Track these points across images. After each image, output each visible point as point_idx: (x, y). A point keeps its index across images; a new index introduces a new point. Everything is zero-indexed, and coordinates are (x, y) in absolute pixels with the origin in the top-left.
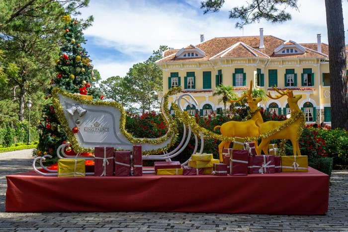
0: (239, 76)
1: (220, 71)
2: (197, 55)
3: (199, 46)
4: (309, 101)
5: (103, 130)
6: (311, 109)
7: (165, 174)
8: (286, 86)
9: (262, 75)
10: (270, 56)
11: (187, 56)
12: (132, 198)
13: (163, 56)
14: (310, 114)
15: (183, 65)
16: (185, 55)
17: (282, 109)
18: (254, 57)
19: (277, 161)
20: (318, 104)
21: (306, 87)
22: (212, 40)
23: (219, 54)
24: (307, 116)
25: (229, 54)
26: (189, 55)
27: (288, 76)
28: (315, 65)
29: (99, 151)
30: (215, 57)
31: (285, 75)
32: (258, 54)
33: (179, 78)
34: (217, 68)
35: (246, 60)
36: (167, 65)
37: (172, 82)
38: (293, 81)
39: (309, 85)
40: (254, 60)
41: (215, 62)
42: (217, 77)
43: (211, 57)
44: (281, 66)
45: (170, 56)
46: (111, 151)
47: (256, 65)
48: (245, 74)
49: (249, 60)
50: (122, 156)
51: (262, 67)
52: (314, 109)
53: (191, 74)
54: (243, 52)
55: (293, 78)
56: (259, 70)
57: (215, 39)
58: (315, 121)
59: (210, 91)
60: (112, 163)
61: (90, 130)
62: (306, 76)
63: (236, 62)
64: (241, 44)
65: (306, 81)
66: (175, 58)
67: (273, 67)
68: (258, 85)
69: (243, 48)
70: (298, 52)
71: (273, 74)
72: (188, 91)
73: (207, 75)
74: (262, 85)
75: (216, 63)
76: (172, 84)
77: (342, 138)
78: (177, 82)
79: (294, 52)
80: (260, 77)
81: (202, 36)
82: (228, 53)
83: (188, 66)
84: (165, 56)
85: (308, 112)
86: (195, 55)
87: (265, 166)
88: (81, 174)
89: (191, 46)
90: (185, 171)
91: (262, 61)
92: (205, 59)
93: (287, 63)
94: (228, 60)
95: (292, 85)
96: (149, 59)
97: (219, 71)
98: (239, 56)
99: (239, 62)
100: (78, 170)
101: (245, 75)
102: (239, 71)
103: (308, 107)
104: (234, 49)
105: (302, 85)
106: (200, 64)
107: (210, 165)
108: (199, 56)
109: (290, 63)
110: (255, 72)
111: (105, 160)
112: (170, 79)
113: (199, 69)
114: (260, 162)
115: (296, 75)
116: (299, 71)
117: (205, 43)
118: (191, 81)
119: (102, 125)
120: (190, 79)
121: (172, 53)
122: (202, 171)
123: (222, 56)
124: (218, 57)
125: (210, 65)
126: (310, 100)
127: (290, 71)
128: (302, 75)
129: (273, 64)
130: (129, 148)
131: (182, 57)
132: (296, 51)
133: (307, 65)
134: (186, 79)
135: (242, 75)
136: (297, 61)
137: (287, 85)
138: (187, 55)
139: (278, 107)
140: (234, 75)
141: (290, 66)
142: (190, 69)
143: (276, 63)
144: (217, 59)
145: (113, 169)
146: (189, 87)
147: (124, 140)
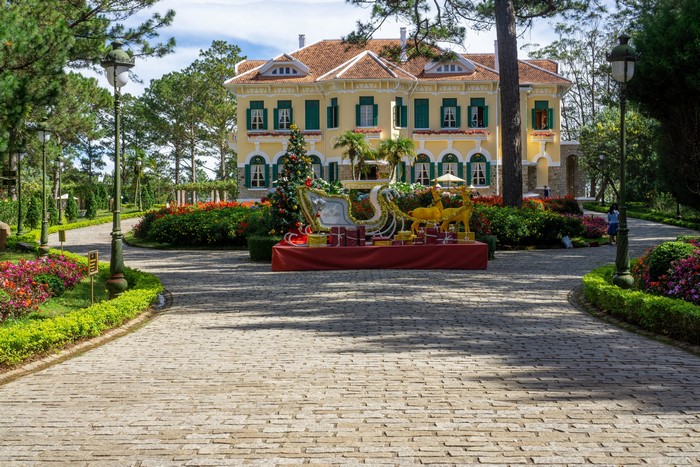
0: (367, 110)
1: (334, 101)
2: (295, 72)
3: (297, 55)
4: (480, 152)
5: (336, 215)
6: (483, 165)
7: (379, 244)
8: (442, 126)
9: (404, 109)
10: (418, 77)
11: (278, 74)
12: (361, 260)
13: (236, 71)
14: (481, 172)
15: (272, 88)
16: (275, 72)
17: (436, 164)
18: (392, 79)
19: (454, 236)
20: (494, 157)
21: (474, 129)
22: (319, 44)
23: (332, 71)
24: (475, 176)
25: (350, 72)
26: (281, 72)
27: (446, 109)
28: (491, 93)
29: (335, 230)
30: (326, 77)
31: (442, 109)
32: (398, 73)
33: (265, 111)
34: (330, 95)
35: (378, 83)
36: (245, 88)
37: (253, 117)
38: (455, 118)
39: (479, 126)
40: (392, 84)
41: (326, 85)
42: (330, 110)
43: (319, 75)
44: (435, 94)
45: (248, 72)
46: (343, 230)
47: (394, 92)
48: (377, 106)
49: (384, 84)
50: (350, 233)
51: (404, 94)
52: (488, 164)
53: (285, 104)
54: (374, 68)
55: (454, 114)
56: (399, 100)
57: (324, 43)
58: (488, 184)
59: (317, 134)
60: (345, 238)
61: (326, 215)
62: (475, 111)
63: (361, 85)
64: (369, 54)
65: (475, 118)
66: (258, 77)
67: (422, 94)
68: (398, 125)
69: (373, 62)
70: (464, 71)
71: (422, 105)
72: (281, 134)
73: (312, 107)
74: (404, 124)
75: (329, 86)
76: (252, 120)
77: (511, 217)
78: (262, 116)
79: (456, 71)
80: (401, 111)
81: (302, 38)
82: (348, 71)
83: (279, 90)
84: (240, 72)
85: (478, 170)
86: (291, 71)
87: (447, 239)
88: (324, 245)
89: (285, 55)
90: (393, 243)
91: (405, 85)
92: (309, 78)
93: (445, 88)
94: (348, 82)
95: (453, 125)
96: (193, 64)
97: (333, 99)
98: (367, 76)
99: (366, 86)
100: (322, 242)
101: (375, 108)
102: (366, 100)
103: (478, 161)
104: (357, 64)
105: (469, 126)
106: (301, 87)
107: (411, 238)
108: (299, 74)
109: (450, 89)
110: (393, 104)
111: (339, 235)
112: (248, 112)
113: (298, 96)
114: (443, 236)
115: (458, 109)
116: (464, 104)
117: (308, 50)
118: (285, 116)
119: (335, 211)
120: (283, 113)
121: (252, 66)
122: (405, 242)
123: (338, 76)
124: (332, 77)
125: (317, 89)
126: (480, 150)
127: (449, 102)
128: (469, 109)
129: (422, 89)
130: (353, 228)
131: (270, 74)
132: (460, 69)
133: (477, 93)
134: (276, 112)
135: (371, 107)
136: (461, 85)
137: (444, 124)
138: (278, 71)
139: (429, 161)
140: (358, 108)
141: (449, 93)
142: (285, 95)
143: (427, 88)
144: (330, 81)
145: (345, 241)
146: (282, 126)
147: (350, 222)
